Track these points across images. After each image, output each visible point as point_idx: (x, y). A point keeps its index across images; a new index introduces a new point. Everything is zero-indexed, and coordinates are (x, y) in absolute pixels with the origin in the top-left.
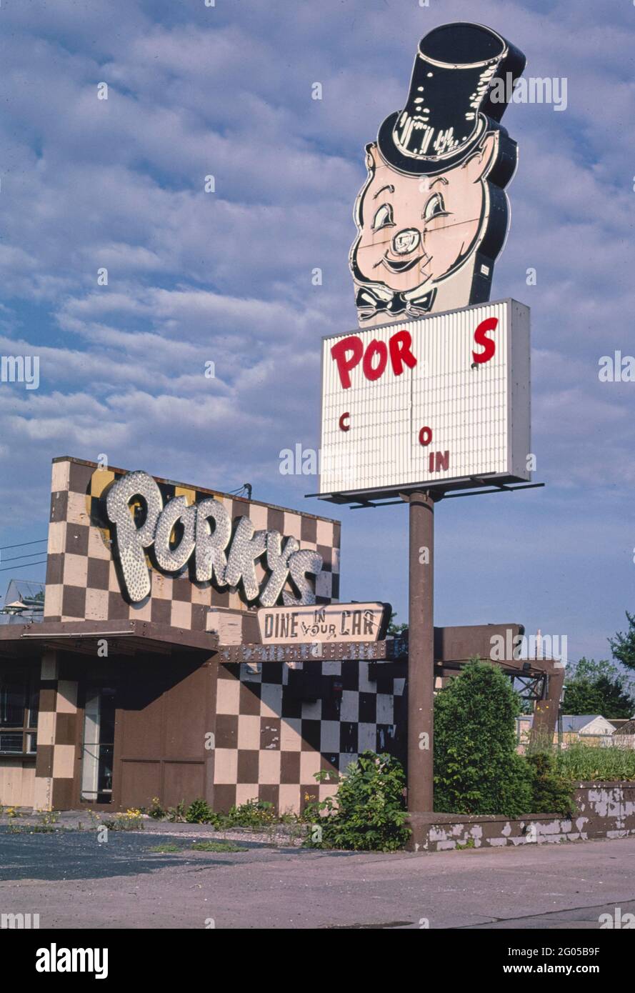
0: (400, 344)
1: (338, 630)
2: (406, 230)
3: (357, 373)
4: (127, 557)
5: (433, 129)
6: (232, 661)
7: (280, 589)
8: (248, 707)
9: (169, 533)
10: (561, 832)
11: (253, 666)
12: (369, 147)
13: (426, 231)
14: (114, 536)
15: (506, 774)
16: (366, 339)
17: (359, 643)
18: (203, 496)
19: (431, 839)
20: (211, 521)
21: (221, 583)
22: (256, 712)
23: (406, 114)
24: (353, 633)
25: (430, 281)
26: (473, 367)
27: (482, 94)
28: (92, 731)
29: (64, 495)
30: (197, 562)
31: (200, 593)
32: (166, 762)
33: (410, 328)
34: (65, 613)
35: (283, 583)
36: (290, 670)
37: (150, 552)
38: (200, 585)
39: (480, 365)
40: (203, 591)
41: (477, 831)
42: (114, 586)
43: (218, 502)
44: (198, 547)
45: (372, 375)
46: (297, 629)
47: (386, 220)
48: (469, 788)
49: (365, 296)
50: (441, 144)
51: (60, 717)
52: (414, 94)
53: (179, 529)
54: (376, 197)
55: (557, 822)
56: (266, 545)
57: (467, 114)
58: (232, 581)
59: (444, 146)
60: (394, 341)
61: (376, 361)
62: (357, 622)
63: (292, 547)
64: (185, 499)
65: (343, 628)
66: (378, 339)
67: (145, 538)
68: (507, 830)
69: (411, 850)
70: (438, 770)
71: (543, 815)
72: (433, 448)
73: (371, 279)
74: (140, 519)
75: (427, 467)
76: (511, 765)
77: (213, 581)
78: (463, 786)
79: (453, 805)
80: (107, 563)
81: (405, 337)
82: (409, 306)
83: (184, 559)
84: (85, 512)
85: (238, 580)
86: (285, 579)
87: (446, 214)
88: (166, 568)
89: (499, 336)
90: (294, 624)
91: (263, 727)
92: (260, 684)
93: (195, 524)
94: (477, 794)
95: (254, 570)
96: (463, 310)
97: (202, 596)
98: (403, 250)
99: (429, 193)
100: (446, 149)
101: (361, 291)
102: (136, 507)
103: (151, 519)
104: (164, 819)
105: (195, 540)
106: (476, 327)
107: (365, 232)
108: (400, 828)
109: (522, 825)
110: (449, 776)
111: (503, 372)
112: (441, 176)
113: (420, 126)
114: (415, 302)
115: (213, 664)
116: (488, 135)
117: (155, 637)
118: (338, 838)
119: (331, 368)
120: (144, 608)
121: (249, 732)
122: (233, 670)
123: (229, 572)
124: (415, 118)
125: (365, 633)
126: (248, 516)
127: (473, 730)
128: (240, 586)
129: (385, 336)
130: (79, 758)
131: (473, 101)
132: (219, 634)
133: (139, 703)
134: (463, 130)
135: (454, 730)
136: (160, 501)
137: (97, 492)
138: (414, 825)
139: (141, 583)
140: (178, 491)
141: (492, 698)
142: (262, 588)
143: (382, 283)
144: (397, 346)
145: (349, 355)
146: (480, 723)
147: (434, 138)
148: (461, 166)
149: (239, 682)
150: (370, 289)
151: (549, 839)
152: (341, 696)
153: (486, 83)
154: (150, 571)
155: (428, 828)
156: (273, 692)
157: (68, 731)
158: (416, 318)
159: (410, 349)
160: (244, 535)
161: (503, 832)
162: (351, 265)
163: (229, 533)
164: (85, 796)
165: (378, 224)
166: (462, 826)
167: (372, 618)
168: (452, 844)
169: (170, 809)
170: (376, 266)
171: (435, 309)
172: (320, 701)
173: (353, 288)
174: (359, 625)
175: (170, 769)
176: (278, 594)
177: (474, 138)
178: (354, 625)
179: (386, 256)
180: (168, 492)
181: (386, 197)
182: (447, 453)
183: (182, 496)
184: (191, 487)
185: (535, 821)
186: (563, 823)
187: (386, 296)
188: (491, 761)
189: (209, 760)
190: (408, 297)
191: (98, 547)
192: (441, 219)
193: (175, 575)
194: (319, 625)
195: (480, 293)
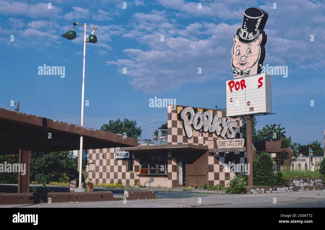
0: (243, 82)
1: (235, 145)
2: (243, 56)
3: (234, 89)
4: (186, 127)
5: (248, 33)
6: (212, 152)
7: (226, 132)
8: (216, 162)
9: (197, 120)
10: (285, 190)
11: (217, 153)
12: (234, 36)
13: (247, 56)
14: (183, 122)
15: (270, 177)
16: (235, 81)
17: (240, 148)
18: (205, 110)
19: (251, 191)
20: (207, 117)
21: (210, 132)
22: (218, 163)
23: (242, 29)
24: (238, 145)
25: (248, 68)
26: (258, 88)
27: (258, 25)
28: (181, 169)
29: (171, 114)
30: (204, 127)
31: (205, 134)
32: (198, 176)
33: (244, 79)
34: (173, 141)
35: (227, 130)
36: (226, 154)
37: (192, 126)
38: (205, 132)
39: (259, 88)
40: (206, 134)
41: (263, 190)
42: (184, 134)
43: (208, 112)
44: (204, 123)
45: (237, 89)
46: (226, 145)
47: (239, 54)
48: (261, 180)
49: (235, 71)
50: (250, 36)
51: (173, 166)
52: (244, 24)
53: (199, 119)
54: (236, 48)
55: (284, 188)
56: (222, 121)
57: (255, 29)
58: (213, 131)
59: (250, 37)
60: (241, 82)
61: (238, 86)
62: (239, 143)
63: (229, 121)
64: (201, 111)
65: (236, 144)
66: (238, 81)
67: (191, 122)
68: (271, 189)
69: (247, 193)
70: (254, 177)
71: (280, 186)
72: (250, 106)
73: (236, 67)
74: (189, 118)
75: (249, 110)
76: (271, 175)
77: (208, 131)
78: (260, 179)
79: (258, 184)
80: (182, 129)
81: (243, 81)
82: (244, 74)
83: (201, 127)
84: (176, 117)
85: (215, 130)
86: (227, 129)
87: (251, 53)
88: (196, 129)
89: (263, 81)
90: (225, 144)
91: (220, 167)
92: (219, 157)
93: (203, 118)
94: (263, 182)
95: (219, 128)
96: (256, 75)
97: (206, 135)
98: (242, 61)
99: (248, 48)
100: (251, 38)
101: (234, 70)
102: (188, 115)
103: (192, 117)
104: (198, 189)
105: (203, 122)
106: (258, 79)
107: (234, 56)
108: (244, 189)
109: (275, 188)
110: (257, 178)
111: (265, 89)
112: (250, 44)
113: (245, 32)
114: (246, 73)
115: (207, 153)
116: (260, 35)
117: (193, 148)
118: (231, 191)
119: (228, 87)
120: (191, 139)
121: (216, 168)
122: (212, 154)
123: (212, 129)
124: (244, 30)
125: (241, 145)
126: (217, 114)
127: (262, 168)
128: (215, 132)
129: (239, 80)
130: (178, 175)
131: (257, 26)
132: (208, 146)
133: (191, 162)
134: (255, 33)
135: (258, 168)
136: (194, 113)
137: (178, 112)
138: (247, 188)
139: (190, 133)
140: (198, 110)
141: (267, 160)
142: (221, 132)
143: (238, 68)
144: (242, 83)
145: (232, 84)
146: (264, 166)
147: (248, 35)
148: (254, 42)
149: (213, 157)
150: (236, 70)
151: (282, 191)
152: (240, 159)
153: (259, 22)
154: (192, 130)
155: (251, 189)
156: (223, 158)
157: (175, 169)
158: (246, 77)
159: (245, 84)
160: (216, 118)
161: (270, 190)
162: (231, 64)
163: (212, 119)
164: (180, 184)
165: (237, 55)
166: (259, 189)
167: (242, 142)
168: (257, 192)
169: (199, 186)
170: (237, 64)
171: (250, 75)
172: (234, 160)
173: (232, 69)
174: (239, 144)
175: (199, 178)
176: (225, 133)
177: (257, 35)
178: (238, 144)
179: (239, 62)
180: (196, 110)
181: (238, 48)
182: (253, 107)
183: (199, 111)
184: (202, 108)
185: (278, 187)
186: (286, 188)
187: (239, 71)
188: (266, 174)
189: (207, 175)
190: (244, 72)
191: (179, 125)
192: (250, 54)
193: (199, 131)
194: (231, 144)
195: (259, 71)
